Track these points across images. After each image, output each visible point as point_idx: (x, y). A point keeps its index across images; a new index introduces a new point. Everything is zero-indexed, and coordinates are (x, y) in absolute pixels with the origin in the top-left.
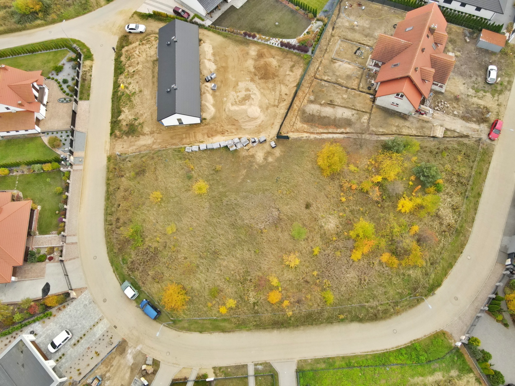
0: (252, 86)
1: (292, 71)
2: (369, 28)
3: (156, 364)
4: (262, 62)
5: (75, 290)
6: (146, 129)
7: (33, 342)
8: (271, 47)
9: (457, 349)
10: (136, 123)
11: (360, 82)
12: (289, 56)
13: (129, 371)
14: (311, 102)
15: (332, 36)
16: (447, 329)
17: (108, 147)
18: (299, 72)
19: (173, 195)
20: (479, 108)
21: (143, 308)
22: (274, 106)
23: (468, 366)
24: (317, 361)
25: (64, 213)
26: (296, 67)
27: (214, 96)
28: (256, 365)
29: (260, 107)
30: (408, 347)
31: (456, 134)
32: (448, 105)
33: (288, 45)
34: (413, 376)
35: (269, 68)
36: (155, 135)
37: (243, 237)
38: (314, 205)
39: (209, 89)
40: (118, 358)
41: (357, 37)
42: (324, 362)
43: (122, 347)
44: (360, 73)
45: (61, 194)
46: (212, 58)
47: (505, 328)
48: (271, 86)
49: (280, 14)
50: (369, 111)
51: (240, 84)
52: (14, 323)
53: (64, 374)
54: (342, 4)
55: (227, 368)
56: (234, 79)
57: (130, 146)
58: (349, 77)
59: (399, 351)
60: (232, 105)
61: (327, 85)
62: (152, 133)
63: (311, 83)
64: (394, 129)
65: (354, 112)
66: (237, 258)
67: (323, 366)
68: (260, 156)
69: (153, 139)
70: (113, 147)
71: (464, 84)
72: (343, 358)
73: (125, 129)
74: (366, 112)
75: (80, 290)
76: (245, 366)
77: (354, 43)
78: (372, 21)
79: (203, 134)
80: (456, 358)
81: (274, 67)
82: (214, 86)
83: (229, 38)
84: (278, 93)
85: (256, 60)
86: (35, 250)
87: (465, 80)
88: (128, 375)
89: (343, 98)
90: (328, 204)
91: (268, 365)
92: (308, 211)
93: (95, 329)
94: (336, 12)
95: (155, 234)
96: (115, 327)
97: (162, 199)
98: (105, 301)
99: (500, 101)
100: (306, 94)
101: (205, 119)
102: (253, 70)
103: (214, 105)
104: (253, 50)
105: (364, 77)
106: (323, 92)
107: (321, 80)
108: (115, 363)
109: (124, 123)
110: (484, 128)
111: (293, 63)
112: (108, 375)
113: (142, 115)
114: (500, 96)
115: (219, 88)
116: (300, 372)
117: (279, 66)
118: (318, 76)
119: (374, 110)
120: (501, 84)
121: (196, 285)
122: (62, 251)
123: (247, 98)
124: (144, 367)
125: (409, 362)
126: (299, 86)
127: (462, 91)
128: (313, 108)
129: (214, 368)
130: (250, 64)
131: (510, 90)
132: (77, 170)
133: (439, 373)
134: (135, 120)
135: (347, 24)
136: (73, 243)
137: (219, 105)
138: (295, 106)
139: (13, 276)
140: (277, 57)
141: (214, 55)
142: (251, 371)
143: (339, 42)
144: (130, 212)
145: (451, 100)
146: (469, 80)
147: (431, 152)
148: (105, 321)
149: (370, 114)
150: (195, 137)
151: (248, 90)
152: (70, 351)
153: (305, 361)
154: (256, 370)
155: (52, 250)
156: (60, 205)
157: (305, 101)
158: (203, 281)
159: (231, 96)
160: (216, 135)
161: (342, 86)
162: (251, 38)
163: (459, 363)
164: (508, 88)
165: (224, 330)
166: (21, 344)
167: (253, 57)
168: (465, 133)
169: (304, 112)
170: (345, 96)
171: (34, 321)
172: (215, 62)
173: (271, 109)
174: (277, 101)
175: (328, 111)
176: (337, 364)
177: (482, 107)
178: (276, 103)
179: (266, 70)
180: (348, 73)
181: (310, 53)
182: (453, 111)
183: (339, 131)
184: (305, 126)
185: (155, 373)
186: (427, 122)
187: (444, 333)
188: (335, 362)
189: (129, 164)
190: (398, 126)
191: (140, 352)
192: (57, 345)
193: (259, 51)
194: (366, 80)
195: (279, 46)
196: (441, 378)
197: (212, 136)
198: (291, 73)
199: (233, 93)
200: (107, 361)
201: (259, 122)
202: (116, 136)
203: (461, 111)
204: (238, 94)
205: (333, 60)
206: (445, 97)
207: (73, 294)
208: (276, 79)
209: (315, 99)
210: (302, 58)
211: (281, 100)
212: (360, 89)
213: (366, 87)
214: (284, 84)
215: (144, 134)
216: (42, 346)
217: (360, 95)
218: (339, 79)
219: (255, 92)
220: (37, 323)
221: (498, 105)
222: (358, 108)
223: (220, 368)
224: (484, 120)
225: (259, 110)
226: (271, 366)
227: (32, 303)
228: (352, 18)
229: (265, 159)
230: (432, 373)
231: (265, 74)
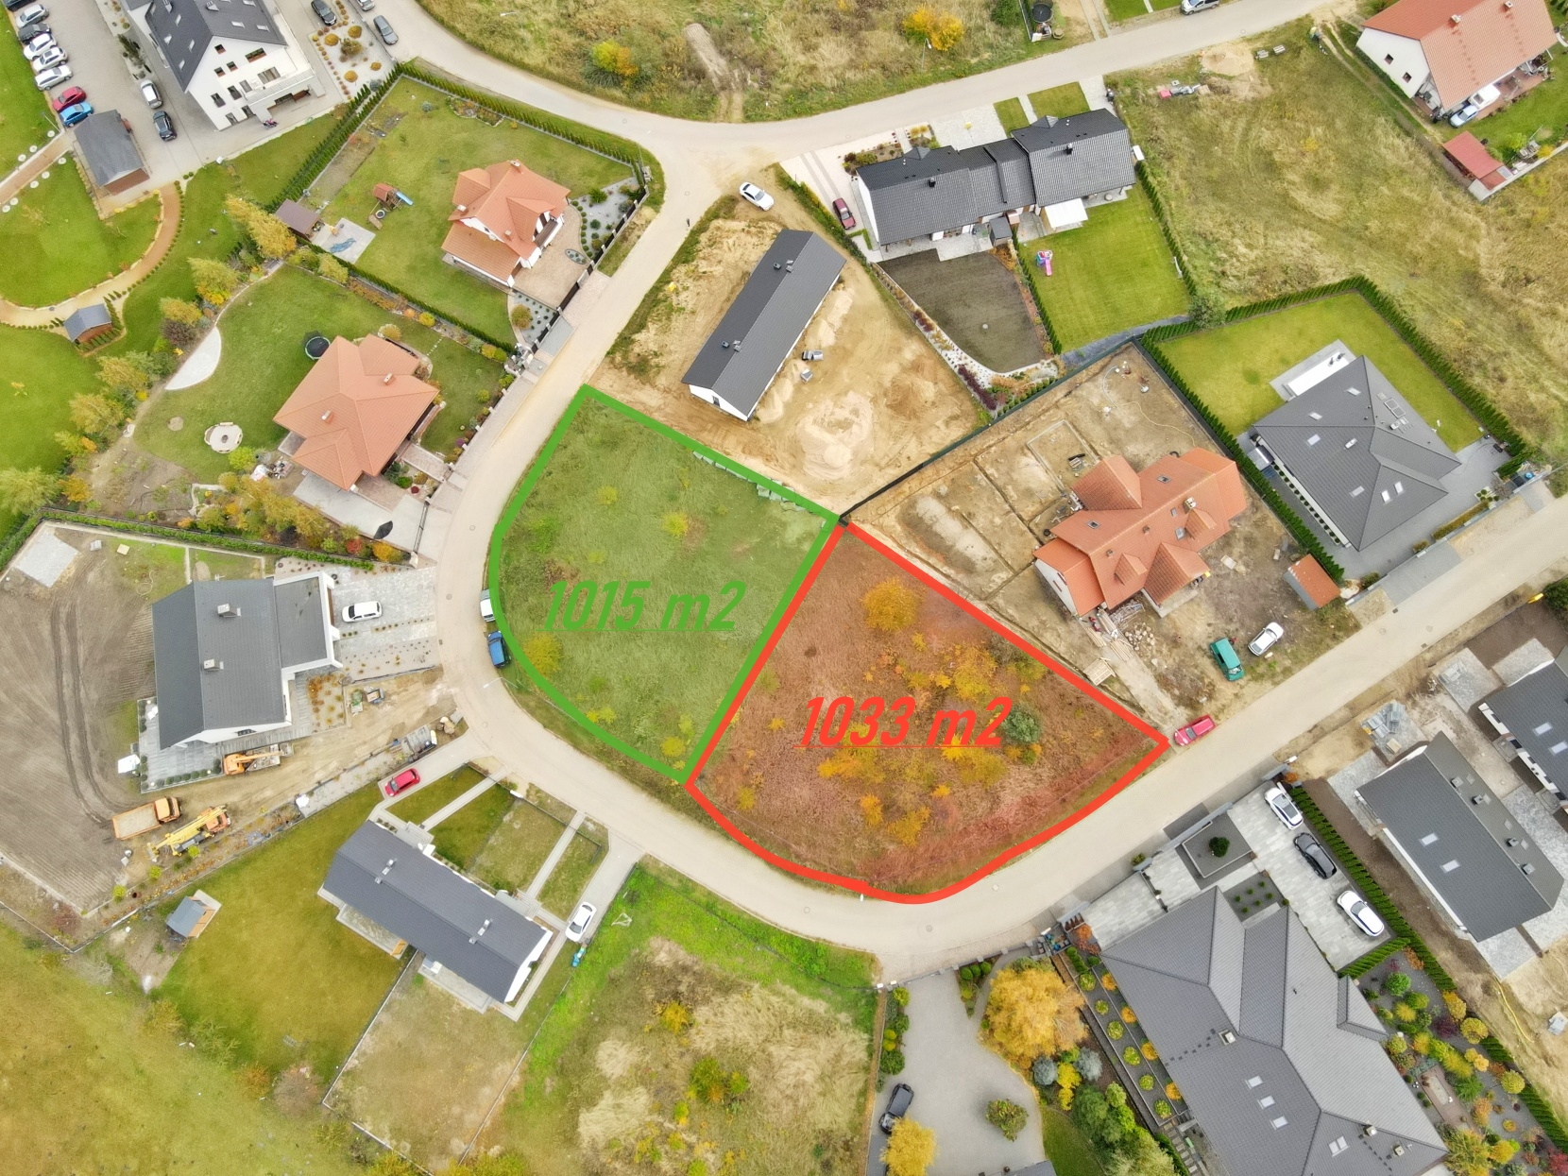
0: (867, 411)
1: (947, 424)
2: (1127, 431)
3: (462, 726)
4: (908, 380)
5: (421, 557)
6: (662, 380)
7: (329, 590)
8: (943, 363)
9: (874, 994)
10: (654, 361)
11: (1041, 512)
12: (961, 396)
13: (423, 711)
14: (938, 496)
15: (1057, 405)
16: (882, 959)
17: (591, 372)
18: (956, 433)
19: (633, 509)
20: (1201, 679)
21: (491, 642)
22: (877, 465)
23: (872, 1024)
24: (672, 872)
25: (470, 434)
26: (959, 422)
27: (798, 389)
28: (587, 819)
29: (855, 454)
30: (809, 942)
31: (1126, 696)
32: (1153, 643)
33: (970, 378)
34: (784, 981)
35: (911, 397)
36: (670, 397)
37: (687, 634)
38: (820, 658)
39: (796, 374)
40: (419, 685)
41: (1097, 433)
42: (680, 881)
43: (433, 675)
44: (1051, 497)
45: (483, 403)
46: (838, 324)
47: (965, 1015)
48: (896, 427)
49: (1003, 313)
50: (1016, 568)
51: (851, 394)
52: (319, 549)
53: (343, 658)
54: (1116, 359)
55: (548, 796)
56: (847, 380)
57: (623, 391)
58: (1029, 493)
59: (791, 939)
60: (815, 422)
61: (984, 483)
62: (667, 391)
63: (961, 464)
64: (1033, 623)
65: (992, 555)
66: (659, 658)
67: (675, 884)
68: (794, 531)
69: (661, 402)
70: (598, 375)
71: (1209, 625)
72: (710, 893)
73: (633, 359)
74: (1011, 568)
75: (427, 561)
76: (572, 811)
77: (1083, 441)
78: (1142, 421)
79: (739, 442)
80: (863, 1002)
81: (922, 401)
82: (807, 375)
83: (889, 306)
84: (898, 446)
85: (904, 370)
86: (402, 465)
87: (1216, 618)
88: (419, 715)
89: (992, 522)
90: (842, 670)
91: (602, 830)
92: (804, 659)
93: (414, 627)
94: (1094, 368)
95: (572, 549)
96: (441, 642)
97: (614, 503)
98: (449, 597)
99: (1244, 691)
100: (938, 478)
101: (758, 419)
102: (887, 384)
103: (787, 406)
104: (912, 350)
105: (1052, 509)
106: (969, 491)
107: (981, 469)
108: (412, 688)
109: (637, 349)
110: (1182, 715)
111: (958, 412)
112: (394, 697)
113: (670, 352)
114: (1251, 684)
115: (813, 381)
116: (639, 871)
117: (933, 403)
118: (980, 459)
119: (1026, 572)
120: (1270, 665)
121: (580, 658)
122: (435, 489)
123: (844, 425)
124: (444, 720)
125: (793, 960)
126: (936, 457)
127: (1196, 635)
128: (930, 508)
129: (531, 785)
130: (891, 370)
131: (1276, 684)
132: (526, 380)
133: (824, 1004)
134: (656, 355)
135: (1095, 401)
136: (456, 487)
137: (794, 409)
138: (905, 486)
139: (356, 483)
140: (941, 385)
141: (845, 319)
142: (576, 823)
143: (1060, 423)
144: (558, 494)
145: (1165, 637)
146: (1221, 624)
147: (1062, 696)
148: (433, 625)
149: (1016, 574)
150: (724, 438)
151: (856, 412)
152: (366, 633)
153: (656, 861)
154: (583, 827)
155: (424, 478)
156: (473, 420)
157: (930, 489)
158: (593, 658)
159: (822, 407)
160: (755, 456)
161: (1006, 501)
162: (921, 328)
163: (862, 1010)
164: (1276, 679)
165: (576, 745)
166: (314, 582)
167: (905, 362)
168: (1141, 704)
169: (913, 504)
170: (998, 521)
171: (346, 563)
172: (839, 333)
173: (869, 468)
174: (887, 459)
175: (949, 527)
176: (696, 895)
177: (1207, 681)
178: (883, 463)
179: (906, 397)
180: (1033, 486)
181: (994, 414)
182: (1153, 657)
183: (945, 569)
184: (899, 528)
185: (453, 736)
186: (1095, 646)
187: (872, 960)
188: (694, 890)
189: (603, 421)
190: (1043, 623)
191: (451, 698)
192: (357, 614)
193: (920, 356)
194: (1054, 516)
195: (956, 370)
196: (822, 1011)
197: (750, 453)
198: (943, 427)
199: (829, 403)
200: (404, 679)
201: (834, 476)
202: (612, 361)
203: (1164, 663)
204: (837, 410)
205: (1024, 449)
206: (1159, 626)
207: (414, 560)
208: (914, 422)
209: (947, 495)
210: (977, 413)
211: (894, 462)
212: (1032, 525)
213: (1043, 527)
214: (919, 438)
215: (654, 386)
216: (336, 602)
217: (1022, 533)
218: (1010, 487)
219: (863, 422)
220: (348, 568)
221: (1236, 695)
222: (1003, 553)
223: (539, 791)
224: (1189, 702)
225: (849, 456)
226: (606, 835)
227: (357, 538)
228: (1113, 396)
229: (800, 541)
230: (814, 996)
231: (900, 404)
